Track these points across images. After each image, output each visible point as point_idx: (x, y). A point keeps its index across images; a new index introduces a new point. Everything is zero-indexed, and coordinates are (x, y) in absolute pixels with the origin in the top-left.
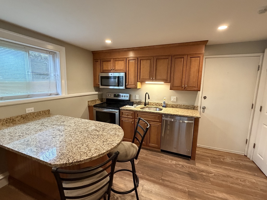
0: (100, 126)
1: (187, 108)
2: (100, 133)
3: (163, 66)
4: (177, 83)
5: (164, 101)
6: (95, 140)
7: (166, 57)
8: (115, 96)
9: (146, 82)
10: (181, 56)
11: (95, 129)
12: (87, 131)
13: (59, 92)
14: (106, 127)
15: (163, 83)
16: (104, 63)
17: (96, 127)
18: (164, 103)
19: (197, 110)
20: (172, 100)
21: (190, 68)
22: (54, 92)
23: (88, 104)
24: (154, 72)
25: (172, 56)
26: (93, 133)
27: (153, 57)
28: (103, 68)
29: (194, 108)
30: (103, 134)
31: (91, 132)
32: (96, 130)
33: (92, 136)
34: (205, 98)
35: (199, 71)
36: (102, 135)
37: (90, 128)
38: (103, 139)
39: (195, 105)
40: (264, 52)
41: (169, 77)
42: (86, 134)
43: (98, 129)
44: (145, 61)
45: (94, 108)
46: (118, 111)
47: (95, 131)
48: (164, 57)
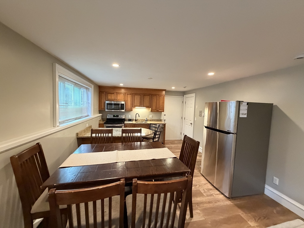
1: (158, 120)
3: (147, 99)
4: (154, 108)
5: (146, 117)
7: (149, 95)
8: (114, 116)
9: (136, 107)
10: (156, 95)
13: (89, 114)
15: (145, 108)
16: (109, 94)
18: (147, 119)
19: (162, 121)
20: (150, 117)
21: (160, 101)
22: (86, 114)
23: (99, 123)
24: (143, 102)
25: (152, 95)
27: (142, 94)
28: (108, 98)
29: (161, 120)
34: (165, 115)
35: (163, 103)
39: (161, 119)
40: (184, 96)
41: (150, 105)
44: (137, 96)
45: (104, 125)
46: (123, 125)
48: (148, 95)
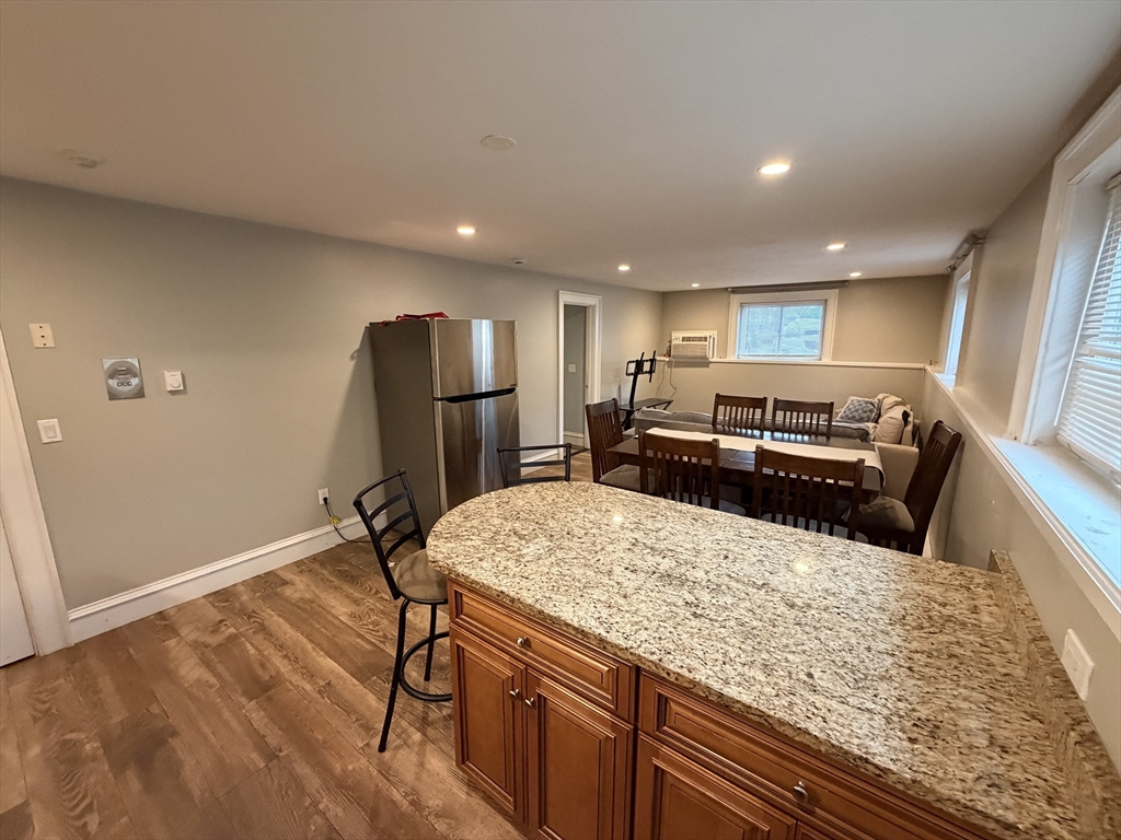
0: (504, 554)
2: (508, 526)
6: (527, 507)
11: (523, 542)
12: (552, 536)
14: (482, 547)
17: (519, 550)
26: (531, 528)
30: (502, 521)
31: (538, 531)
32: (522, 537)
33: (533, 517)
36: (506, 519)
37: (542, 551)
38: (508, 507)
42: (551, 525)
43: (513, 542)
47: (525, 533)
